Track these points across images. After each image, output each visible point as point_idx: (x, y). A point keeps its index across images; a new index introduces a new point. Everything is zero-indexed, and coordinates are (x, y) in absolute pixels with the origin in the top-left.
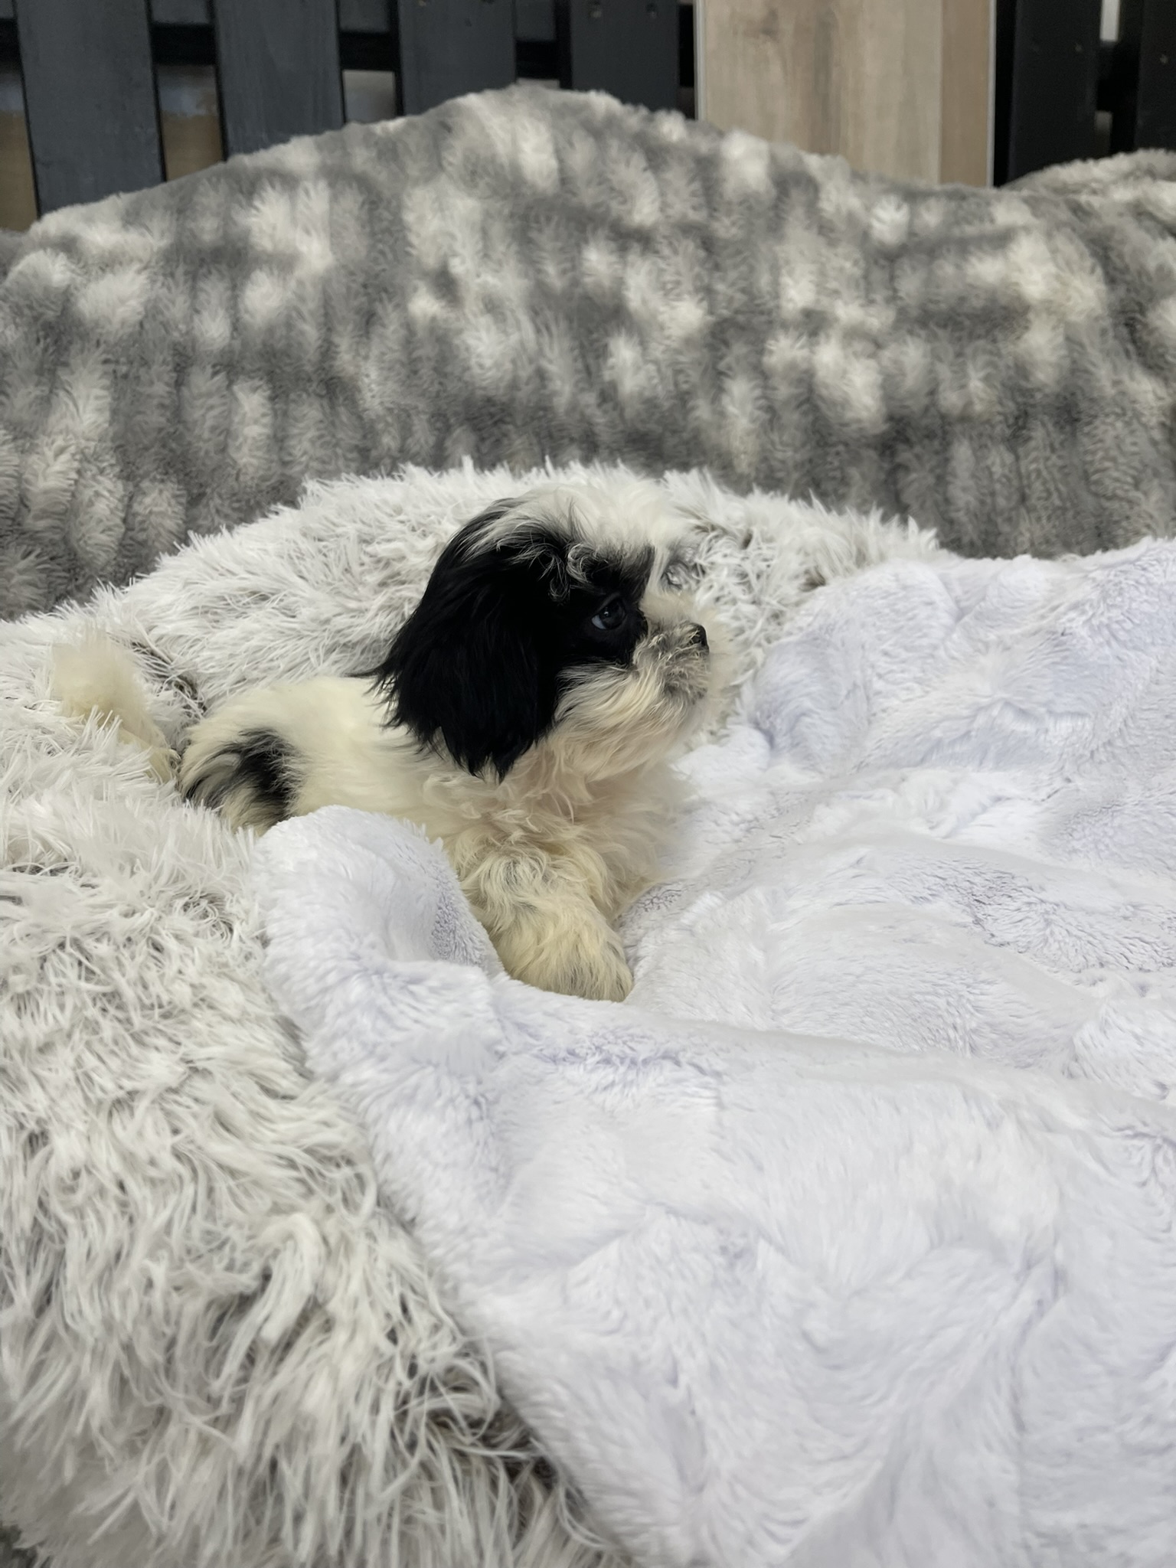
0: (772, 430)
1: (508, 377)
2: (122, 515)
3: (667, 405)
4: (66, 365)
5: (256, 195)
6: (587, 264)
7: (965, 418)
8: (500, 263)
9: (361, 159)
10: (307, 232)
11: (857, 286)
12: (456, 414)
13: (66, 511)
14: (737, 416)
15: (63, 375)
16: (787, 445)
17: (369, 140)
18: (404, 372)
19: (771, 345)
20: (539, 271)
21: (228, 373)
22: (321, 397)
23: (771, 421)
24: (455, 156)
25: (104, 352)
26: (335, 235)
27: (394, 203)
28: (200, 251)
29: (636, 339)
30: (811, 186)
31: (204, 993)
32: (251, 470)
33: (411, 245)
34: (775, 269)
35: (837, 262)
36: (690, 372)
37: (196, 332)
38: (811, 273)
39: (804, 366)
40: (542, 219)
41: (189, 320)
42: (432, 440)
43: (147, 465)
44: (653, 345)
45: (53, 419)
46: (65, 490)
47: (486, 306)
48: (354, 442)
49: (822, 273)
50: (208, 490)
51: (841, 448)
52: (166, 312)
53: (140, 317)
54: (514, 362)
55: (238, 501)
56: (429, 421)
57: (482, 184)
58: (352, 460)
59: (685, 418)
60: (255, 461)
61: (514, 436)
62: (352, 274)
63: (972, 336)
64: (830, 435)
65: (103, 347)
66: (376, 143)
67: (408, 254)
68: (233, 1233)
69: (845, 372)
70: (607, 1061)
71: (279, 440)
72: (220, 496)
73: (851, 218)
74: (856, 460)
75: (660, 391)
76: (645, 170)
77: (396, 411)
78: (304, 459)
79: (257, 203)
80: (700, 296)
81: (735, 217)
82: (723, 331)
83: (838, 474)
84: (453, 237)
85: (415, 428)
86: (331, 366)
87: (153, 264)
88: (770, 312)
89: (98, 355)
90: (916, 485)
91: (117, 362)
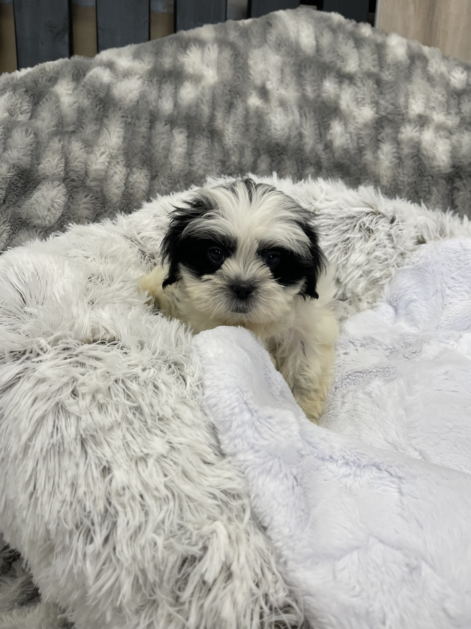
0: (399, 167)
1: (287, 135)
2: (124, 182)
3: (353, 152)
4: (107, 117)
5: (188, 49)
6: (324, 88)
8: (287, 85)
9: (233, 36)
10: (208, 66)
11: (443, 106)
12: (263, 149)
13: (103, 179)
14: (384, 160)
15: (106, 121)
16: (406, 174)
17: (237, 27)
18: (243, 129)
19: (403, 129)
20: (304, 90)
21: (171, 125)
22: (208, 137)
23: (399, 163)
24: (272, 37)
25: (123, 112)
26: (219, 69)
27: (245, 56)
28: (163, 72)
29: (343, 122)
30: (425, 60)
31: (176, 412)
32: (177, 167)
33: (250, 74)
34: (407, 96)
35: (435, 95)
36: (366, 139)
37: (159, 106)
38: (423, 98)
39: (416, 140)
40: (307, 67)
41: (157, 101)
42: (252, 160)
43: (136, 161)
44: (350, 125)
45: (100, 140)
46: (103, 170)
47: (280, 103)
48: (220, 158)
49: (428, 99)
50: (159, 174)
51: (430, 178)
52: (148, 97)
53: (137, 98)
54: (289, 128)
55: (171, 179)
56: (251, 151)
57: (283, 50)
58: (218, 166)
59: (360, 158)
60: (179, 163)
61: (286, 161)
62: (225, 85)
64: (425, 171)
65: (122, 110)
66: (239, 29)
67: (249, 78)
68: (190, 526)
69: (435, 144)
70: (347, 464)
71: (189, 155)
72: (164, 177)
73: (442, 76)
74: (436, 184)
75: (351, 146)
76: (353, 48)
77: (238, 146)
78: (199, 164)
79: (188, 52)
80: (373, 105)
81: (391, 71)
82: (381, 122)
83: (427, 189)
84: (268, 72)
85: (246, 154)
86: (213, 125)
87: (144, 76)
88: (403, 115)
89: (120, 114)
90: (462, 197)
91: (127, 117)
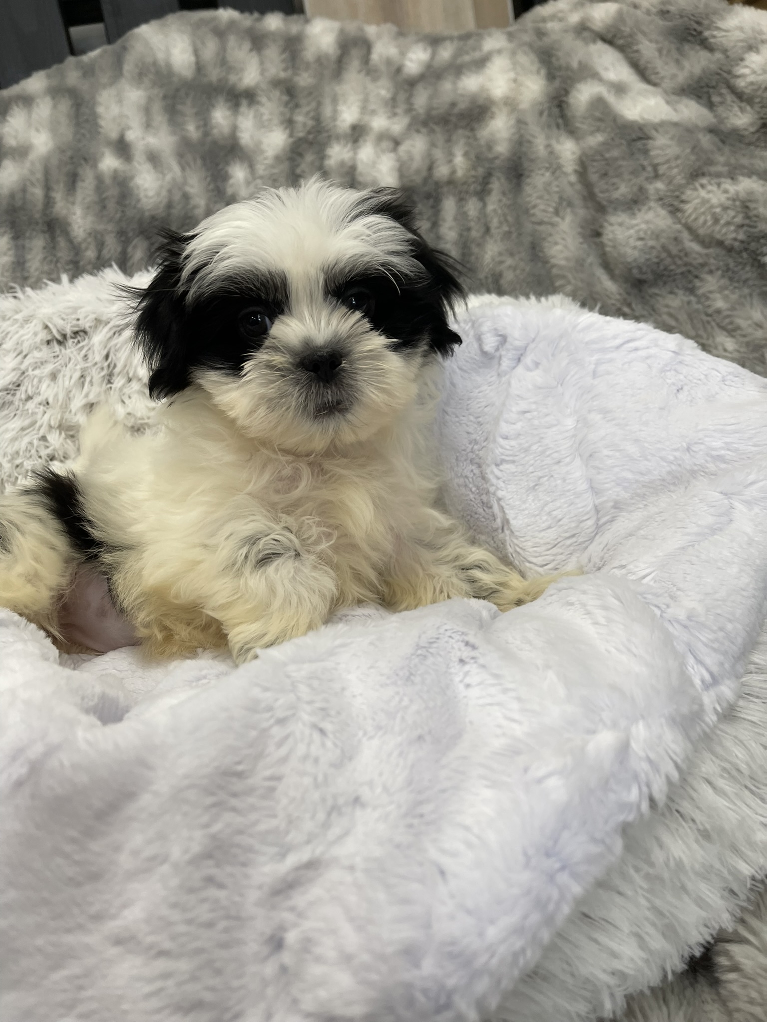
1: (165, 201)
6: (214, 121)
7: (451, 182)
8: (158, 129)
9: (72, 78)
10: (37, 130)
11: (387, 105)
12: (133, 230)
17: (79, 66)
18: (97, 208)
19: (329, 151)
20: (183, 130)
22: (45, 232)
24: (129, 66)
26: (54, 127)
27: (91, 102)
29: (245, 164)
30: (366, 45)
33: (101, 127)
34: (334, 103)
35: (377, 91)
36: (281, 179)
38: (358, 101)
39: (350, 164)
40: (184, 96)
42: (119, 249)
44: (257, 166)
47: (148, 156)
48: (69, 258)
49: (365, 100)
54: (169, 191)
56: (115, 237)
57: (146, 80)
58: (68, 270)
62: (64, 151)
63: (456, 127)
66: (83, 68)
67: (99, 132)
69: (375, 164)
71: (20, 264)
73: (389, 61)
76: (251, 52)
77: (94, 234)
79: (8, 116)
80: (284, 126)
81: (311, 71)
82: (299, 147)
84: (127, 117)
85: (106, 243)
86: (51, 212)
88: (330, 130)
